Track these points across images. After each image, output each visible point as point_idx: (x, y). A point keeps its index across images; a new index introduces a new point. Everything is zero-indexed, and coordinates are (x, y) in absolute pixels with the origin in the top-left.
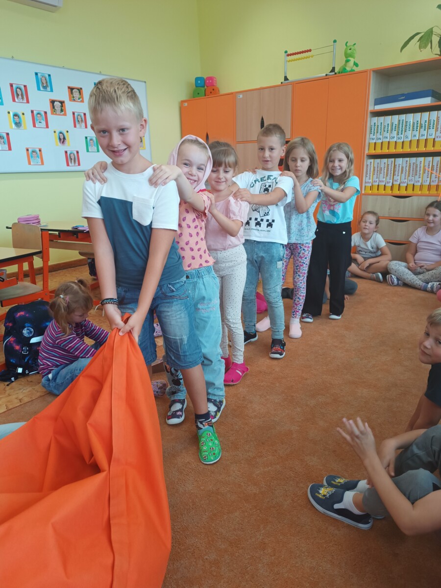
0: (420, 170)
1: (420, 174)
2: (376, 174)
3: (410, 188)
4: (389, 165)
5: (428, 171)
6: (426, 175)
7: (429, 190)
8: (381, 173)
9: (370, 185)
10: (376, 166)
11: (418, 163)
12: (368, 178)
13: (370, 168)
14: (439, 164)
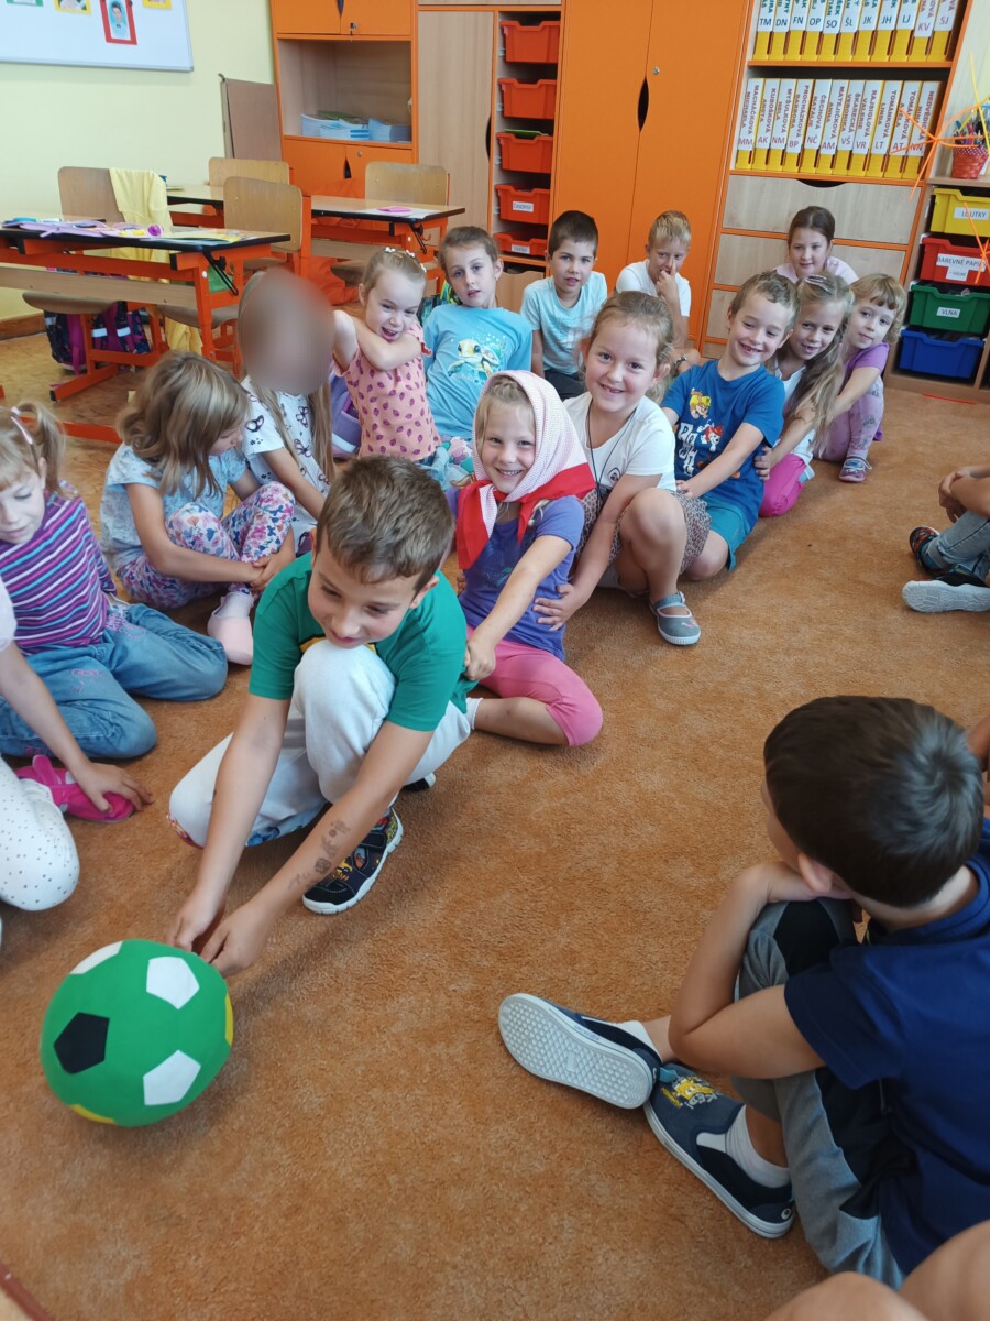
0: (870, 115)
1: (868, 124)
2: (766, 118)
3: (842, 161)
4: (798, 96)
5: (889, 119)
6: (881, 128)
7: (884, 168)
8: (778, 118)
9: (750, 148)
10: (768, 97)
11: (868, 96)
12: (746, 129)
13: (754, 103)
14: (915, 102)
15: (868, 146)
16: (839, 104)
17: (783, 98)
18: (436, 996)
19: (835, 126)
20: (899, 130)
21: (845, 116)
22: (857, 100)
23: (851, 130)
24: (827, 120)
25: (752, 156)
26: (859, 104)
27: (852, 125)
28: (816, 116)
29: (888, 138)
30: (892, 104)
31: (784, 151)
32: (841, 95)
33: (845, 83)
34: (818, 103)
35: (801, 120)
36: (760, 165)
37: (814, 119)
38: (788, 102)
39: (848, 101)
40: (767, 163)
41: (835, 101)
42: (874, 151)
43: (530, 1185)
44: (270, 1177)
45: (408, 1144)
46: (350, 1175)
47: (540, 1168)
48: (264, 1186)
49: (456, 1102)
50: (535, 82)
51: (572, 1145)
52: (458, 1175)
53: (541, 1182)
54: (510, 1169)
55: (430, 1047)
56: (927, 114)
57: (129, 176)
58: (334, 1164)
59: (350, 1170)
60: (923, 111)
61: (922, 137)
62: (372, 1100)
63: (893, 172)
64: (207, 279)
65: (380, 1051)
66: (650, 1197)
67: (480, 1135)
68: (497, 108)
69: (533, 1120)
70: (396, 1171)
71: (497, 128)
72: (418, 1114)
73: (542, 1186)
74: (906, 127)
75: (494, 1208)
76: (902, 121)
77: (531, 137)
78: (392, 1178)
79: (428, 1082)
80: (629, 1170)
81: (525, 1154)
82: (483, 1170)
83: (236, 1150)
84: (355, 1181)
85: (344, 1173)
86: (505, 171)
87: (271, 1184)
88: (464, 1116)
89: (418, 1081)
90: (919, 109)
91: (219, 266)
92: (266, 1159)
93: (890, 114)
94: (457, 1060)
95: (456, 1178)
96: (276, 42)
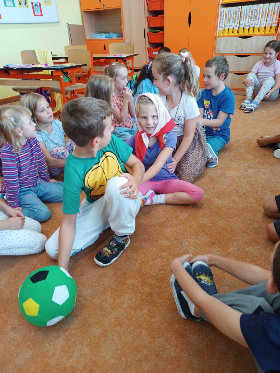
0: (259, 15)
1: (259, 18)
2: (227, 19)
3: (251, 30)
4: (237, 12)
5: (265, 16)
6: (263, 19)
7: (265, 31)
8: (231, 19)
9: (223, 29)
10: (227, 13)
11: (258, 9)
12: (221, 23)
13: (223, 15)
14: (273, 9)
15: (259, 25)
16: (250, 13)
17: (232, 13)
18: (137, 294)
19: (249, 20)
20: (269, 19)
21: (252, 16)
22: (255, 11)
23: (254, 20)
24: (246, 18)
25: (223, 31)
26: (256, 12)
27: (254, 19)
28: (242, 17)
29: (265, 22)
30: (266, 11)
31: (233, 29)
32: (250, 10)
33: (251, 6)
34: (243, 13)
35: (238, 19)
36: (226, 34)
37: (242, 18)
38: (234, 14)
39: (252, 11)
40: (228, 33)
41: (248, 12)
42: (261, 26)
43: (170, 360)
44: (83, 359)
45: (128, 346)
46: (110, 358)
47: (173, 354)
48: (81, 362)
49: (144, 331)
50: (157, 16)
51: (184, 346)
52: (145, 357)
53: (174, 359)
54: (163, 355)
55: (135, 312)
56: (277, 13)
57: (41, 52)
58: (104, 354)
59: (110, 356)
60: (276, 12)
61: (276, 20)
62: (117, 331)
63: (267, 32)
64: (62, 78)
65: (119, 313)
66: (212, 364)
67: (152, 343)
68: (147, 25)
69: (170, 337)
70: (125, 356)
71: (147, 31)
72: (132, 335)
73: (174, 361)
74: (271, 17)
75: (158, 369)
76: (269, 16)
77: (157, 32)
78: (124, 359)
79: (135, 324)
80: (204, 354)
81: (168, 349)
82: (154, 355)
83: (72, 350)
84: (111, 360)
85: (107, 358)
86: (150, 43)
87: (83, 361)
88: (147, 336)
89: (131, 324)
90: (274, 11)
91: (66, 74)
92: (82, 353)
93: (265, 14)
94: (144, 316)
95: (145, 358)
96: (83, 13)
